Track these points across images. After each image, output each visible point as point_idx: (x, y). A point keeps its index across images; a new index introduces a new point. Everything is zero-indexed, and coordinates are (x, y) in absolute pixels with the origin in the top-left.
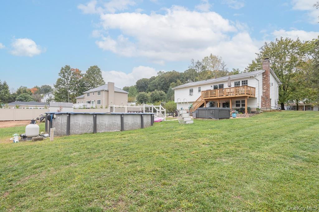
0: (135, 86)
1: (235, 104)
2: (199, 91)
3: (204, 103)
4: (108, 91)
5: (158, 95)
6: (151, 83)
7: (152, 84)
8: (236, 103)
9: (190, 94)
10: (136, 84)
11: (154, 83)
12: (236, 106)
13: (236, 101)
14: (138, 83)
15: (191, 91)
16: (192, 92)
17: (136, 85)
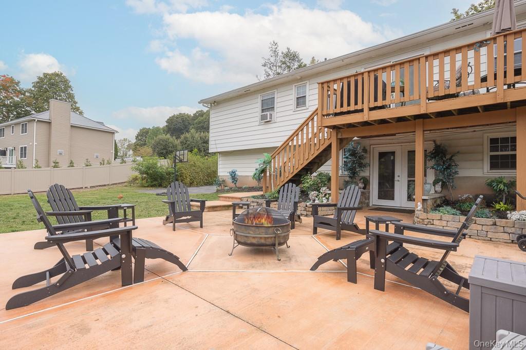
0: (164, 127)
1: (487, 155)
2: (298, 105)
3: (330, 146)
4: (50, 123)
5: (197, 142)
6: (195, 121)
7: (196, 124)
8: (493, 149)
9: (263, 118)
10: (166, 124)
11: (200, 123)
12: (494, 166)
13: (493, 141)
14: (170, 121)
15: (268, 107)
16: (268, 109)
17: (166, 126)
